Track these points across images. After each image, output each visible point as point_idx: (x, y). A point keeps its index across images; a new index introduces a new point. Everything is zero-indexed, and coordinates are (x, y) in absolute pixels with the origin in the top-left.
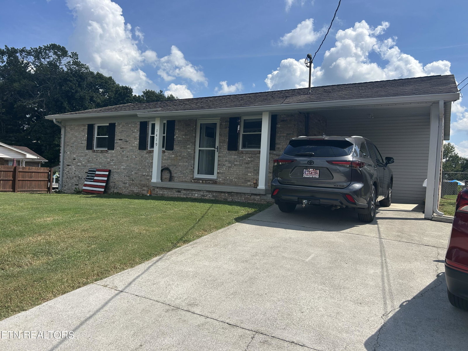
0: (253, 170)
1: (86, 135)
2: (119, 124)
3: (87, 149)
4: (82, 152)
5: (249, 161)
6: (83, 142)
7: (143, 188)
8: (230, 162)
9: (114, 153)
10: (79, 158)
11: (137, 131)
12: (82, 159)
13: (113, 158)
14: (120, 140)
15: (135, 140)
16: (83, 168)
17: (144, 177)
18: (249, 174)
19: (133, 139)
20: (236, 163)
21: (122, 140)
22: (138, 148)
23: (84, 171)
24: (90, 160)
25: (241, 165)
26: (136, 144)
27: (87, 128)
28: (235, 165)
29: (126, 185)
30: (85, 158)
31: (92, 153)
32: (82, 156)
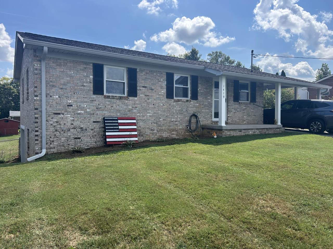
0: (246, 114)
1: (92, 77)
2: (141, 71)
3: (94, 93)
4: (86, 96)
5: (244, 108)
6: (85, 84)
7: (172, 133)
8: (235, 109)
9: (136, 100)
10: (79, 104)
11: (163, 80)
12: (85, 106)
13: (136, 106)
14: (143, 87)
15: (161, 89)
16: (89, 117)
17: (172, 123)
18: (245, 117)
19: (160, 88)
20: (238, 110)
21: (145, 87)
22: (165, 96)
23: (91, 120)
24: (100, 107)
25: (240, 111)
26: (163, 93)
27: (92, 67)
28: (238, 111)
29: (154, 131)
30: (91, 104)
31: (104, 99)
32: (86, 102)
